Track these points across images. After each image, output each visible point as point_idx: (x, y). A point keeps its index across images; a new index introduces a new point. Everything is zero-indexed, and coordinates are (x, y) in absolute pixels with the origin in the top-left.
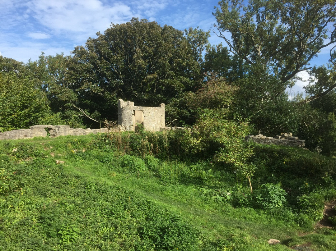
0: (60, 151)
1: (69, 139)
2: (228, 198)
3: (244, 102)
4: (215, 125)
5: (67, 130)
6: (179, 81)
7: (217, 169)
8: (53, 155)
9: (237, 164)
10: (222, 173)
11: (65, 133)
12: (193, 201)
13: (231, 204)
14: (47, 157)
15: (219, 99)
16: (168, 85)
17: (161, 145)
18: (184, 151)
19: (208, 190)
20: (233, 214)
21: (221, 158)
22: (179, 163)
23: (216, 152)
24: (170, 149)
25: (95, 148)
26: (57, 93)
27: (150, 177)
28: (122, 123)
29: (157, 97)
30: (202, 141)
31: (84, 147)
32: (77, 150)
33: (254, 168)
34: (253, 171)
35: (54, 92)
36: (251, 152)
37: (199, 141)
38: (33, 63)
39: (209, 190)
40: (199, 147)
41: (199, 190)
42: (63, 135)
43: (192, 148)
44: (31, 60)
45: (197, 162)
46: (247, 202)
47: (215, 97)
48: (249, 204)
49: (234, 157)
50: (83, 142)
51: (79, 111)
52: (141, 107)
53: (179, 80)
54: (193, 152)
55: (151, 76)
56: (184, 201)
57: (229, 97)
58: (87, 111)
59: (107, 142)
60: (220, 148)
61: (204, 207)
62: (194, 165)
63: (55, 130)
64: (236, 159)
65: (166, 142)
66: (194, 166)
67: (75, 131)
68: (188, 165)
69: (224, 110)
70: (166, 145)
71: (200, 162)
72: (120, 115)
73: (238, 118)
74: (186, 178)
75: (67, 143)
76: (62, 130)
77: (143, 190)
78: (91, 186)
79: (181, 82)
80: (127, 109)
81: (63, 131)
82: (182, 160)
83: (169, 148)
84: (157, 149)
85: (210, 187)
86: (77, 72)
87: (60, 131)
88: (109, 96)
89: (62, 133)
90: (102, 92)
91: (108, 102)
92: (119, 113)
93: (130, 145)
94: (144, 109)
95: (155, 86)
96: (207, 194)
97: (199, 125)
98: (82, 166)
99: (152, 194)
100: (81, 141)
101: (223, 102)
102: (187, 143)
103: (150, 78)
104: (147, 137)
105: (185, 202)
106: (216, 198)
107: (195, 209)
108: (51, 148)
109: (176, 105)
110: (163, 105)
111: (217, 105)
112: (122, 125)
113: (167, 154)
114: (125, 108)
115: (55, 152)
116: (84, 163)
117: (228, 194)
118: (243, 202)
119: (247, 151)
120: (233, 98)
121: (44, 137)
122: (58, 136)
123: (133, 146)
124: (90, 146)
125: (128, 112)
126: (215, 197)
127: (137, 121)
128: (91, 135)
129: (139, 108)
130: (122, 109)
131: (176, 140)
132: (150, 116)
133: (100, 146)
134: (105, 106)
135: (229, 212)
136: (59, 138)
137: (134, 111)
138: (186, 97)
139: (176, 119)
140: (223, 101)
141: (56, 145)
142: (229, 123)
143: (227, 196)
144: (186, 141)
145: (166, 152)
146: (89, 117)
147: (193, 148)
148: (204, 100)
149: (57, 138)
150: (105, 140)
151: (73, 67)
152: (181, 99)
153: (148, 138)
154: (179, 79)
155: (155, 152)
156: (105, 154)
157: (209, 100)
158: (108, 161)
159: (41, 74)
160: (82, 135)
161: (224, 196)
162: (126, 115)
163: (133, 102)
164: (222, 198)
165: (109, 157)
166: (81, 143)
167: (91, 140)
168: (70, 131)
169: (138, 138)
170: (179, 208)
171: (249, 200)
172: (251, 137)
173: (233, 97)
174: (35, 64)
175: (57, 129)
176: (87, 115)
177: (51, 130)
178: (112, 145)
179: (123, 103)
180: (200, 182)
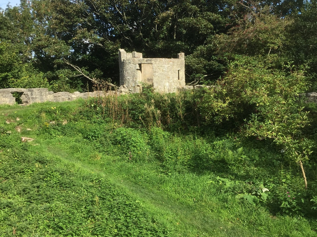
0: (30, 124)
1: (44, 107)
2: (265, 196)
3: (301, 41)
4: (251, 79)
5: (43, 95)
6: (205, 19)
7: (254, 146)
8: (19, 130)
9: (279, 140)
10: (262, 153)
11: (42, 99)
12: (203, 204)
13: (267, 209)
14: (10, 132)
15: (262, 40)
16: (189, 25)
17: (173, 111)
18: (205, 120)
19: (233, 182)
20: (267, 229)
21: (252, 130)
22: (196, 138)
23: (245, 120)
24: (185, 118)
25: (81, 118)
26: (43, 45)
27: (149, 161)
28: (124, 83)
29: (176, 45)
30: (230, 104)
31: (65, 118)
32: (54, 122)
33: (310, 147)
34: (307, 152)
35: (39, 45)
36: (303, 120)
37: (225, 105)
38: (12, 8)
39: (235, 182)
40: (225, 112)
41: (218, 182)
42: (38, 101)
43: (214, 115)
44: (10, 4)
45: (224, 135)
46: (294, 207)
47: (255, 36)
48: (298, 210)
49: (274, 129)
50: (64, 110)
51: (73, 70)
52: (148, 59)
53: (207, 18)
54: (217, 120)
55: (164, 14)
56: (189, 202)
57: (277, 36)
58: (86, 70)
59: (97, 109)
60: (252, 115)
61: (220, 215)
62: (219, 140)
63: (27, 95)
64: (278, 132)
65: (179, 107)
66: (218, 143)
67: (56, 96)
68: (210, 141)
69: (271, 57)
70: (181, 112)
71: (229, 135)
72: (121, 71)
73: (287, 64)
74: (203, 162)
75: (40, 112)
76: (37, 94)
77: (132, 181)
78: (52, 176)
79: (209, 20)
80: (130, 63)
81: (38, 96)
82: (202, 134)
83: (185, 116)
84: (168, 118)
85: (237, 177)
86: (68, 16)
87: (34, 96)
88: (111, 47)
89: (37, 99)
90: (102, 42)
91: (112, 56)
92: (120, 70)
93: (129, 113)
94: (153, 62)
95: (175, 30)
96: (228, 190)
97: (227, 79)
98: (58, 145)
99: (142, 190)
100: (61, 109)
101: (268, 45)
102: (207, 108)
103: (163, 17)
104: (153, 101)
105: (191, 203)
106: (243, 198)
107: (205, 216)
108: (18, 119)
109: (202, 55)
110: (182, 55)
111: (260, 49)
112: (125, 86)
113: (182, 125)
114: (127, 61)
115: (22, 126)
116: (62, 140)
117: (264, 191)
118: (288, 206)
119: (298, 118)
120: (284, 38)
121: (11, 105)
122: (31, 103)
123: (134, 115)
124: (75, 115)
125: (131, 66)
126: (241, 195)
127: (148, 79)
128: (80, 101)
129: (147, 61)
130: (124, 63)
131: (195, 103)
132: (163, 71)
133: (88, 116)
134: (109, 61)
135: (261, 225)
136: (33, 106)
137: (140, 65)
138: (216, 42)
139: (205, 76)
140: (268, 42)
141: (24, 115)
142: (273, 74)
143: (262, 194)
144: (207, 105)
145: (181, 122)
146: (88, 77)
147: (217, 115)
148: (240, 43)
149: (30, 106)
150: (95, 107)
151: (61, 9)
152: (210, 45)
153: (155, 103)
154: (206, 16)
155: (164, 122)
156: (94, 127)
157: (246, 43)
158: (95, 137)
159: (23, 22)
160: (67, 101)
161: (256, 195)
162: (129, 71)
163: (142, 54)
164: (253, 197)
165: (96, 131)
166: (60, 111)
167: (76, 108)
168: (49, 95)
169: (141, 103)
170: (177, 215)
171: (299, 204)
172: (311, 95)
173: (285, 35)
174: (15, 10)
175: (29, 93)
176: (86, 74)
177: (23, 95)
178: (105, 113)
179: (125, 55)
180: (224, 167)
